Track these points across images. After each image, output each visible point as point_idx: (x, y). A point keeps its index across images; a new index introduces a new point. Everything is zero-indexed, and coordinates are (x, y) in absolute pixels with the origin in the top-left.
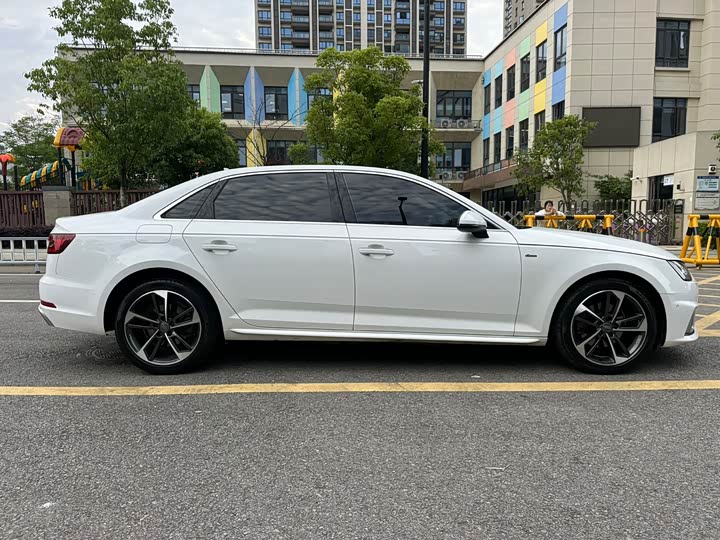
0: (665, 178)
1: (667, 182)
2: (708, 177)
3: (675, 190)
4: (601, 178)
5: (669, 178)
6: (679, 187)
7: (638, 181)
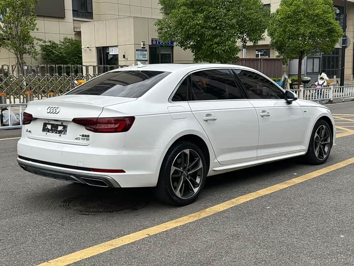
0: (110, 49)
1: (112, 52)
2: (141, 50)
3: (120, 58)
4: (45, 42)
5: (114, 49)
6: (124, 56)
7: (88, 49)
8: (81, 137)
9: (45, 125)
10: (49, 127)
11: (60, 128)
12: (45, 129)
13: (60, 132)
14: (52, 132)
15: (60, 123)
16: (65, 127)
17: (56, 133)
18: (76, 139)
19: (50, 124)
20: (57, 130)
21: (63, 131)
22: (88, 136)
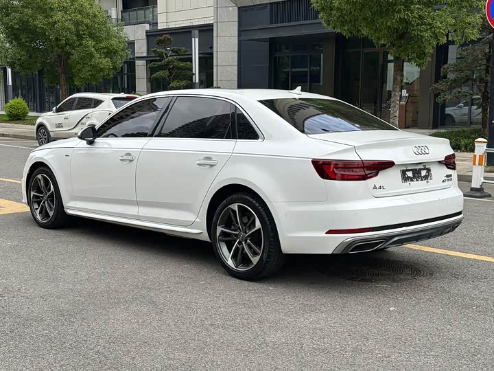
8: (446, 178)
9: (404, 172)
10: (410, 174)
11: (424, 173)
12: (405, 178)
13: (426, 177)
14: (417, 180)
15: (422, 167)
16: (429, 170)
17: (422, 180)
18: (443, 181)
19: (409, 170)
20: (421, 176)
21: (428, 176)
22: (451, 176)
